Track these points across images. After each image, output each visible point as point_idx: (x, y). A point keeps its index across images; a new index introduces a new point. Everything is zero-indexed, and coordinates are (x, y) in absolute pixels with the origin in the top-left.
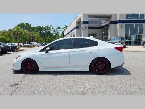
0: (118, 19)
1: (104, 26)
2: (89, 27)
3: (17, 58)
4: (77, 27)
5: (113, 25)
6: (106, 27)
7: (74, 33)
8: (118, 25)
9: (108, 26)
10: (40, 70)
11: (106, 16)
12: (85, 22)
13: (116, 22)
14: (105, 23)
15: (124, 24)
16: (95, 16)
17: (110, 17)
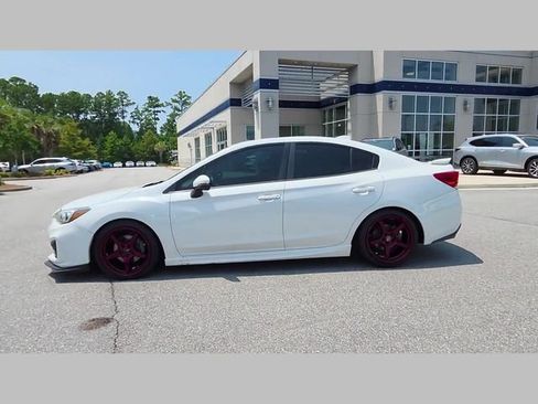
0: (379, 77)
1: (329, 102)
2: (283, 104)
3: (72, 219)
4: (234, 102)
5: (361, 98)
6: (339, 105)
7: (223, 125)
8: (380, 97)
9: (347, 100)
10: (170, 261)
11: (338, 66)
12: (266, 84)
13: (372, 89)
14: (332, 88)
15: (399, 96)
16: (300, 63)
17: (351, 69)
